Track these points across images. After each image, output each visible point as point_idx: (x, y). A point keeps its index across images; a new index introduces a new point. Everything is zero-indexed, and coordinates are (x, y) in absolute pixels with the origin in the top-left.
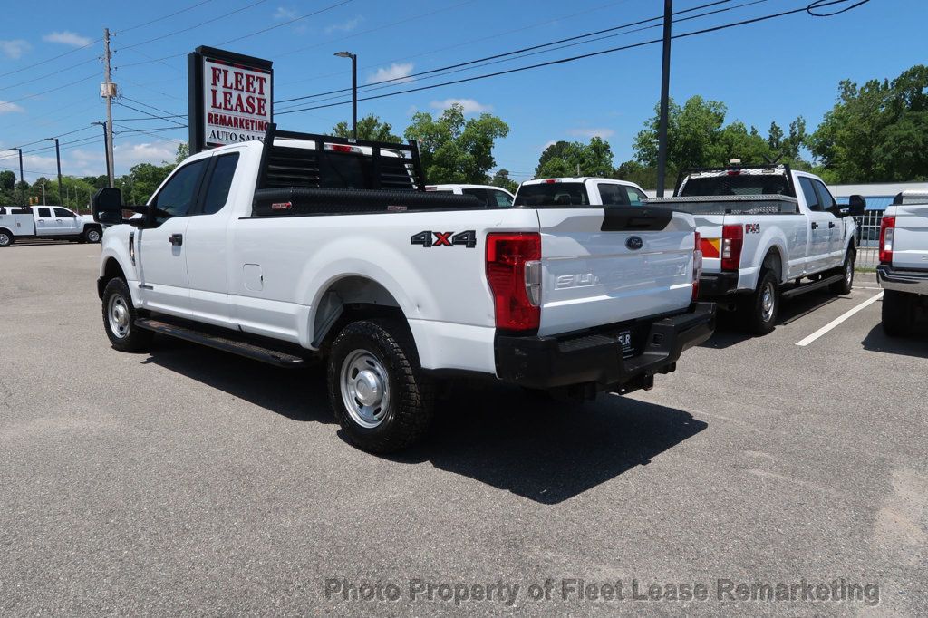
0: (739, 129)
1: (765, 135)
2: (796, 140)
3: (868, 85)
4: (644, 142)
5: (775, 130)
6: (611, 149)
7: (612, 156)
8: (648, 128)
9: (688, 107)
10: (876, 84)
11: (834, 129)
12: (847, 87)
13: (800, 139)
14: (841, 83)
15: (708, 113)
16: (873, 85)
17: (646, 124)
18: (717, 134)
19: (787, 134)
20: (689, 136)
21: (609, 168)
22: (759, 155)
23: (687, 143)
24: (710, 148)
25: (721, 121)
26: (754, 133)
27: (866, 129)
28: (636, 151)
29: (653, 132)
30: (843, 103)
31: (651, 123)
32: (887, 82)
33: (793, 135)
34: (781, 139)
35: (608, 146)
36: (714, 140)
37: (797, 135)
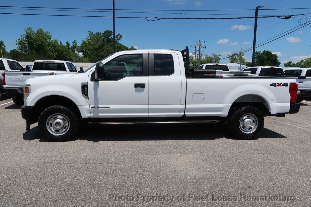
0: (56, 42)
1: (64, 44)
2: (74, 47)
3: (96, 34)
4: (21, 43)
5: (68, 43)
6: (4, 44)
7: (5, 46)
8: (22, 38)
9: (38, 32)
10: (98, 33)
11: (86, 46)
12: (90, 33)
13: (76, 47)
14: (89, 32)
15: (46, 35)
16: (97, 34)
17: (21, 36)
18: (49, 42)
19: (71, 45)
20: (40, 43)
21: (4, 51)
22: (65, 51)
23: (39, 45)
24: (48, 47)
25: (50, 38)
26: (61, 43)
27: (97, 46)
28: (18, 46)
29: (25, 39)
30: (90, 38)
31: (23, 36)
32: (101, 33)
33: (73, 46)
34: (70, 47)
35: (3, 43)
36: (49, 44)
37: (75, 46)
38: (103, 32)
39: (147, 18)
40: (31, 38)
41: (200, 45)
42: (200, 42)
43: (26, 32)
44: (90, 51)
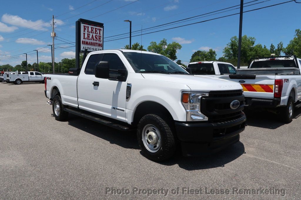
0: (260, 46)
1: (269, 48)
2: (279, 50)
4: (227, 51)
5: (272, 46)
6: (216, 53)
7: (216, 55)
8: (228, 46)
11: (293, 46)
12: (298, 31)
13: (281, 49)
14: (296, 30)
15: (249, 41)
17: (227, 45)
19: (276, 48)
20: (242, 49)
22: (267, 55)
24: (249, 53)
25: (253, 43)
26: (265, 47)
28: (224, 54)
29: (230, 47)
30: (297, 37)
31: (229, 44)
33: (278, 48)
34: (274, 50)
36: (251, 49)
37: (280, 48)
40: (235, 46)
43: (232, 41)
44: (297, 52)
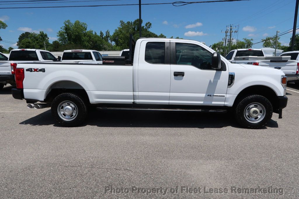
0: (91, 32)
1: (99, 34)
2: (107, 36)
3: (127, 23)
4: (61, 35)
5: (101, 33)
7: (48, 38)
8: (62, 30)
9: (75, 24)
10: (129, 22)
11: (118, 35)
12: (122, 22)
13: (109, 37)
14: (120, 21)
15: (82, 26)
16: (128, 23)
17: (61, 28)
18: (85, 33)
19: (105, 35)
20: (77, 34)
21: (47, 43)
22: (99, 41)
23: (76, 36)
24: (84, 38)
25: (86, 29)
26: (96, 34)
27: (128, 35)
28: (59, 38)
29: (64, 31)
30: (121, 27)
31: (63, 28)
32: (132, 22)
33: (107, 35)
34: (103, 36)
35: (47, 35)
36: (85, 35)
37: (108, 35)
38: (133, 21)
39: (174, 3)
40: (69, 30)
41: (231, 29)
42: (231, 27)
43: (65, 24)
44: (121, 39)
